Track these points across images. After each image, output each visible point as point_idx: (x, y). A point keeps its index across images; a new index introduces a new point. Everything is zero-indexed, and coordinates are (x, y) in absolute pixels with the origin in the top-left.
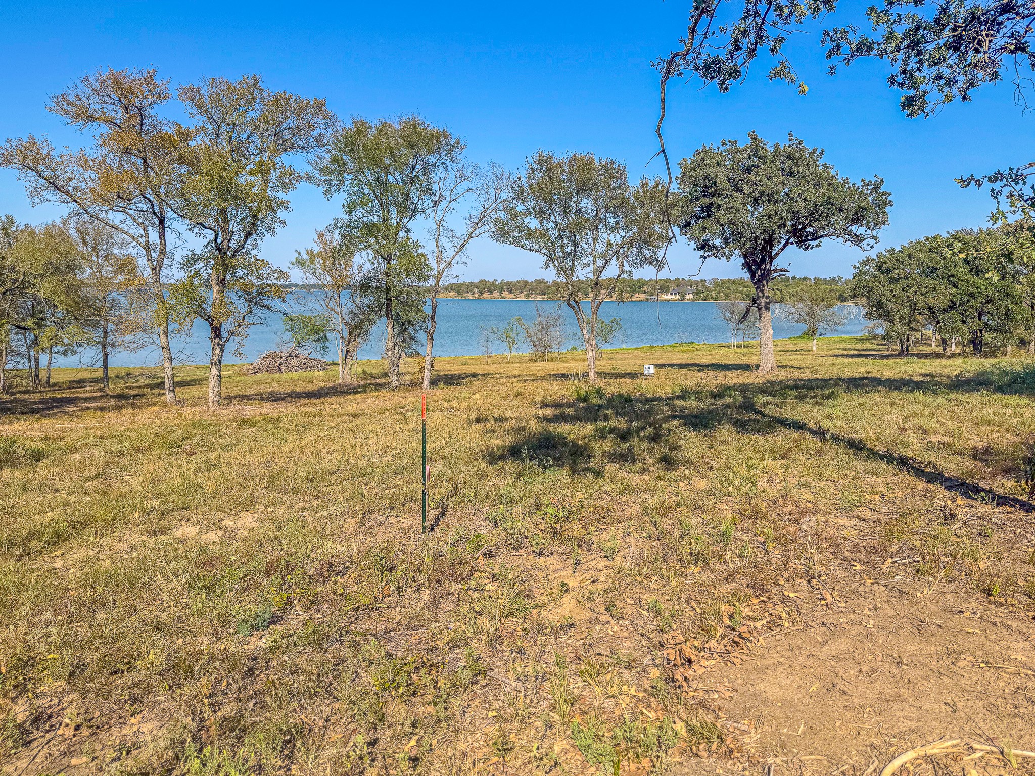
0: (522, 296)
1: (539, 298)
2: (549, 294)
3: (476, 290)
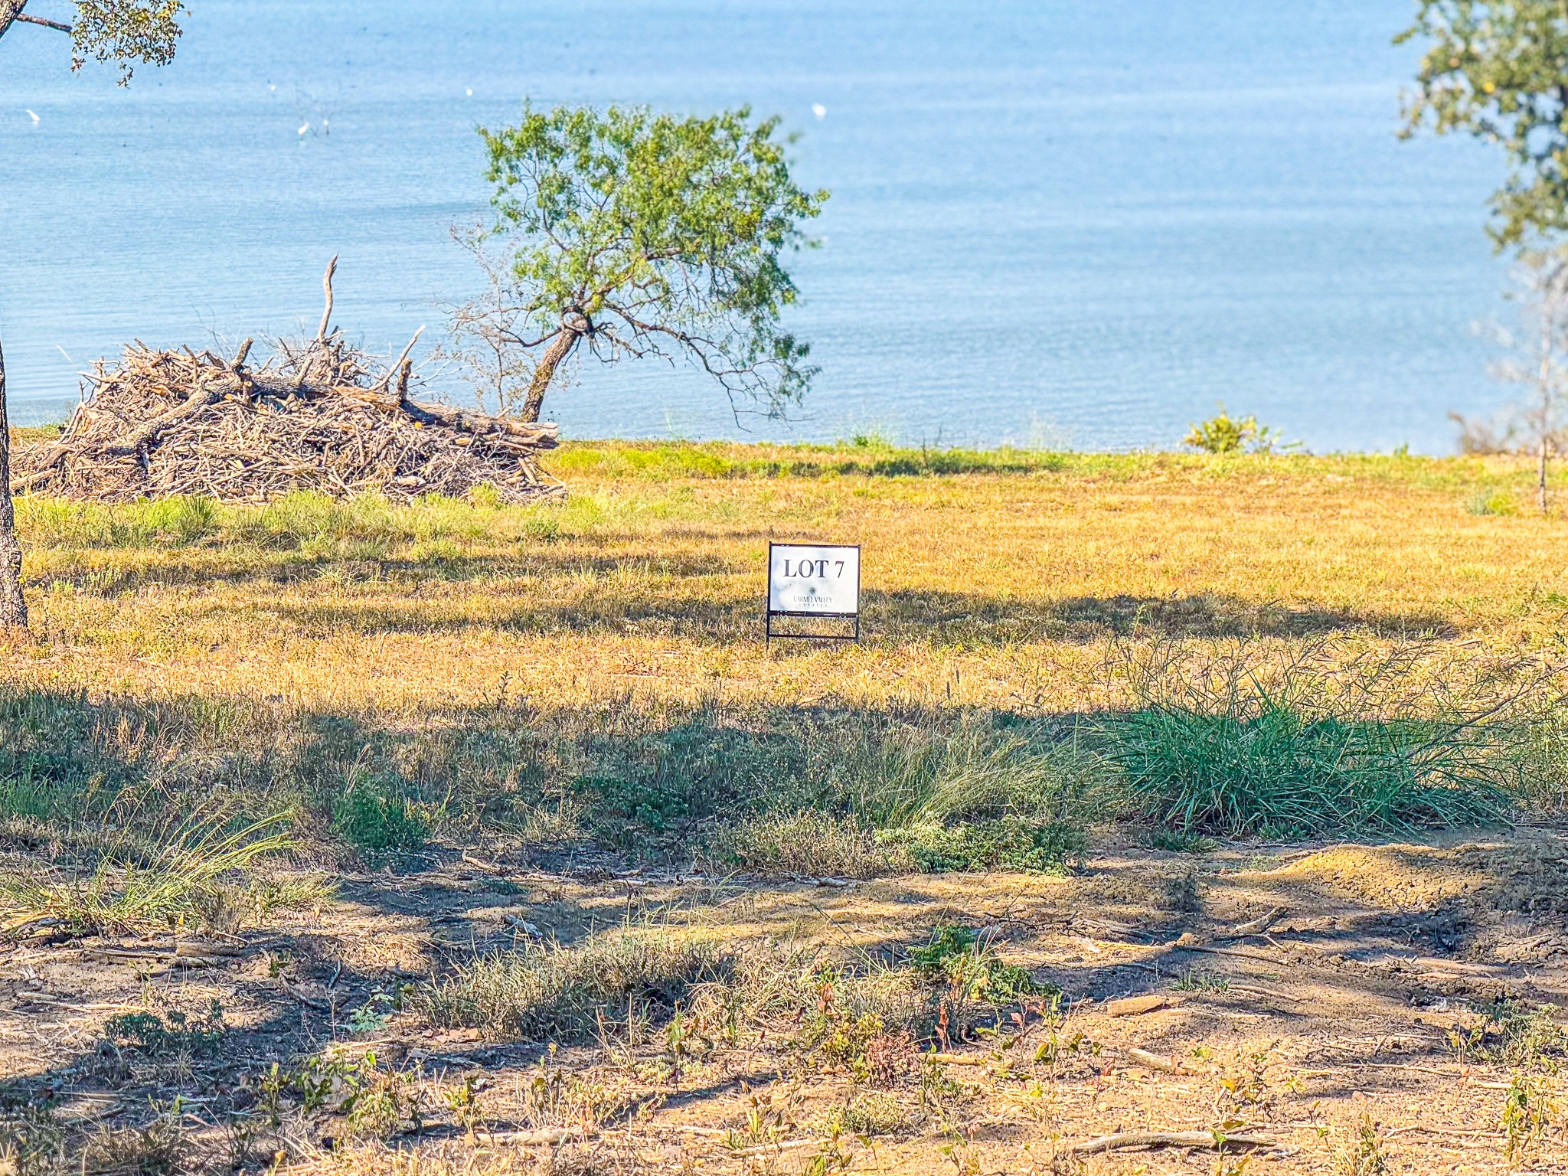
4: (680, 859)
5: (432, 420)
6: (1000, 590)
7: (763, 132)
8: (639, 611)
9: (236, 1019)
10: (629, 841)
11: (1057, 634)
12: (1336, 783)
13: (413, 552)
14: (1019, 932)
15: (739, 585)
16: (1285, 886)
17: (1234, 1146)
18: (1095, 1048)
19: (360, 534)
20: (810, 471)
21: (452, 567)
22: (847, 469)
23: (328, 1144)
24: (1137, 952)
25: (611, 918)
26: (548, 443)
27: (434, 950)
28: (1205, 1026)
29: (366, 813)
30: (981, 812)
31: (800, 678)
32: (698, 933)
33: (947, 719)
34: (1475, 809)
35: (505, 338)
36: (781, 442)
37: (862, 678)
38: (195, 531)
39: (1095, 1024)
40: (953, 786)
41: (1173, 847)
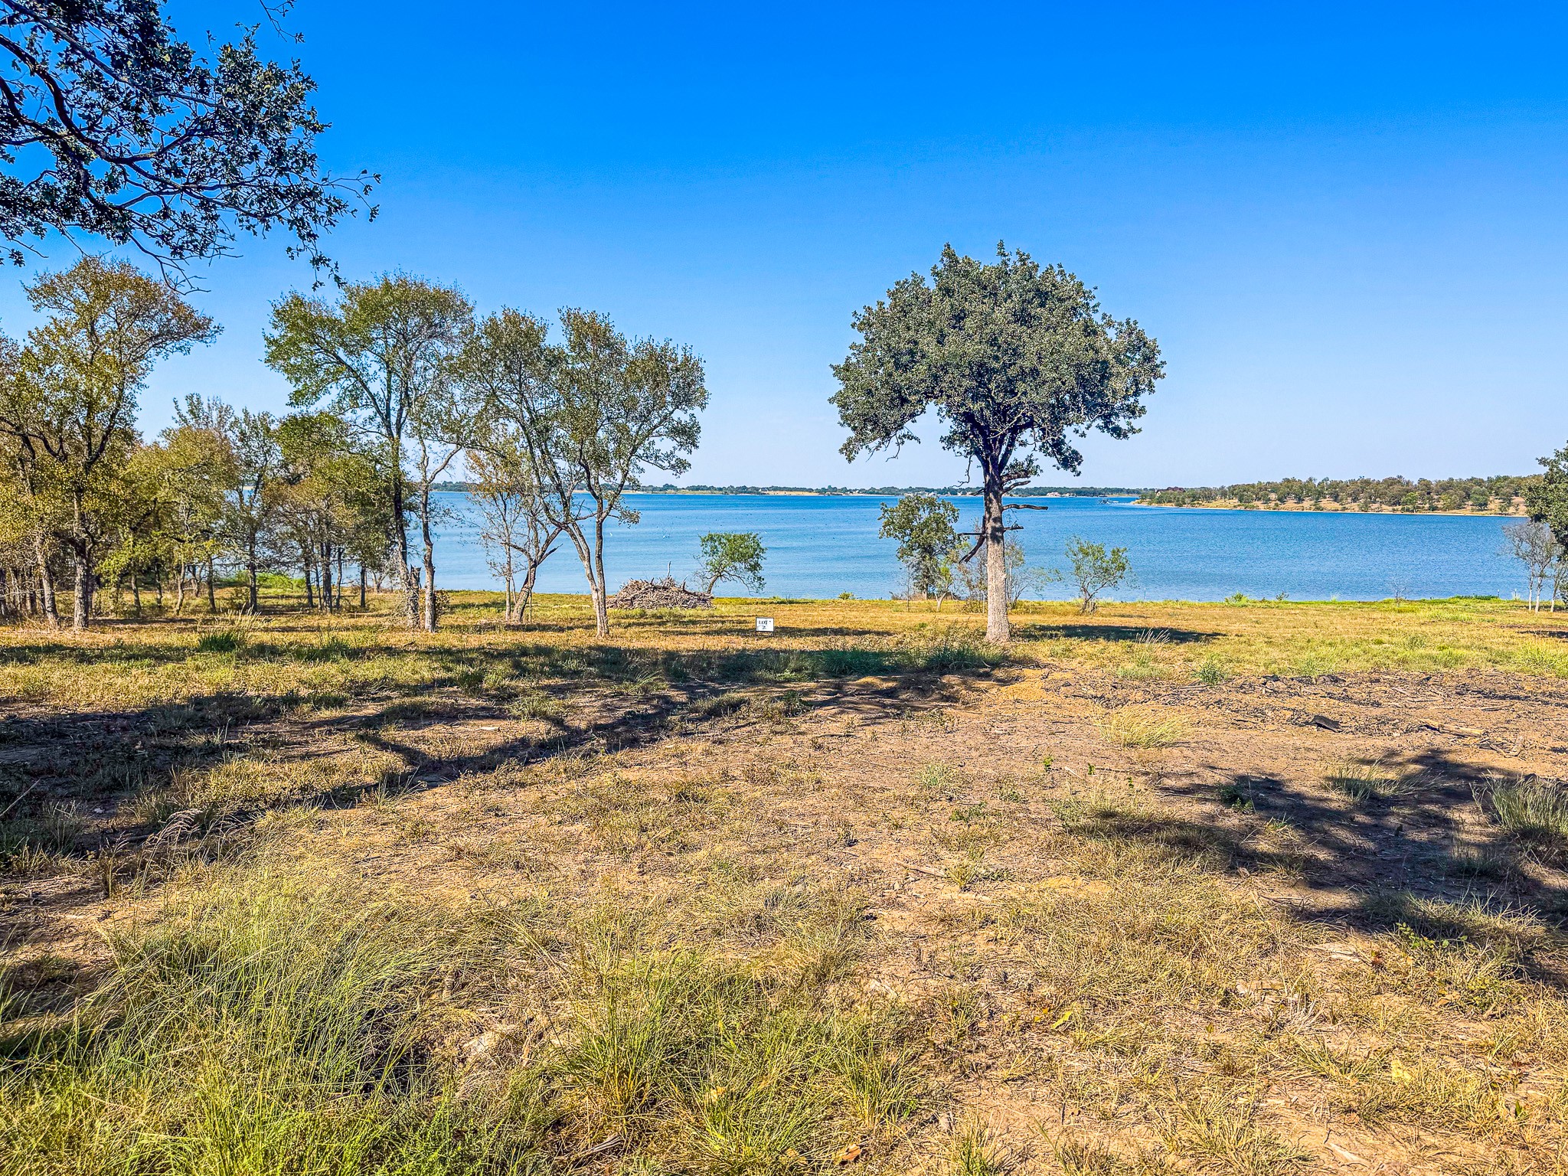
0: (1354, 507)
1: (1387, 509)
2: (1405, 503)
3: (1273, 496)
4: (738, 680)
5: (689, 594)
6: (802, 626)
7: (754, 537)
8: (730, 631)
9: (650, 712)
10: (728, 676)
11: (813, 635)
12: (868, 664)
13: (686, 620)
15: (750, 626)
16: (857, 685)
17: (847, 736)
18: (820, 717)
19: (675, 616)
20: (765, 603)
21: (694, 623)
22: (772, 603)
23: (668, 736)
24: (829, 698)
25: (724, 691)
26: (712, 598)
27: (690, 698)
28: (842, 712)
29: (676, 669)
30: (798, 670)
31: (762, 644)
32: (742, 694)
33: (791, 652)
34: (896, 669)
35: (703, 577)
36: (758, 598)
37: (775, 644)
38: (643, 615)
39: (820, 712)
40: (792, 665)
41: (836, 677)
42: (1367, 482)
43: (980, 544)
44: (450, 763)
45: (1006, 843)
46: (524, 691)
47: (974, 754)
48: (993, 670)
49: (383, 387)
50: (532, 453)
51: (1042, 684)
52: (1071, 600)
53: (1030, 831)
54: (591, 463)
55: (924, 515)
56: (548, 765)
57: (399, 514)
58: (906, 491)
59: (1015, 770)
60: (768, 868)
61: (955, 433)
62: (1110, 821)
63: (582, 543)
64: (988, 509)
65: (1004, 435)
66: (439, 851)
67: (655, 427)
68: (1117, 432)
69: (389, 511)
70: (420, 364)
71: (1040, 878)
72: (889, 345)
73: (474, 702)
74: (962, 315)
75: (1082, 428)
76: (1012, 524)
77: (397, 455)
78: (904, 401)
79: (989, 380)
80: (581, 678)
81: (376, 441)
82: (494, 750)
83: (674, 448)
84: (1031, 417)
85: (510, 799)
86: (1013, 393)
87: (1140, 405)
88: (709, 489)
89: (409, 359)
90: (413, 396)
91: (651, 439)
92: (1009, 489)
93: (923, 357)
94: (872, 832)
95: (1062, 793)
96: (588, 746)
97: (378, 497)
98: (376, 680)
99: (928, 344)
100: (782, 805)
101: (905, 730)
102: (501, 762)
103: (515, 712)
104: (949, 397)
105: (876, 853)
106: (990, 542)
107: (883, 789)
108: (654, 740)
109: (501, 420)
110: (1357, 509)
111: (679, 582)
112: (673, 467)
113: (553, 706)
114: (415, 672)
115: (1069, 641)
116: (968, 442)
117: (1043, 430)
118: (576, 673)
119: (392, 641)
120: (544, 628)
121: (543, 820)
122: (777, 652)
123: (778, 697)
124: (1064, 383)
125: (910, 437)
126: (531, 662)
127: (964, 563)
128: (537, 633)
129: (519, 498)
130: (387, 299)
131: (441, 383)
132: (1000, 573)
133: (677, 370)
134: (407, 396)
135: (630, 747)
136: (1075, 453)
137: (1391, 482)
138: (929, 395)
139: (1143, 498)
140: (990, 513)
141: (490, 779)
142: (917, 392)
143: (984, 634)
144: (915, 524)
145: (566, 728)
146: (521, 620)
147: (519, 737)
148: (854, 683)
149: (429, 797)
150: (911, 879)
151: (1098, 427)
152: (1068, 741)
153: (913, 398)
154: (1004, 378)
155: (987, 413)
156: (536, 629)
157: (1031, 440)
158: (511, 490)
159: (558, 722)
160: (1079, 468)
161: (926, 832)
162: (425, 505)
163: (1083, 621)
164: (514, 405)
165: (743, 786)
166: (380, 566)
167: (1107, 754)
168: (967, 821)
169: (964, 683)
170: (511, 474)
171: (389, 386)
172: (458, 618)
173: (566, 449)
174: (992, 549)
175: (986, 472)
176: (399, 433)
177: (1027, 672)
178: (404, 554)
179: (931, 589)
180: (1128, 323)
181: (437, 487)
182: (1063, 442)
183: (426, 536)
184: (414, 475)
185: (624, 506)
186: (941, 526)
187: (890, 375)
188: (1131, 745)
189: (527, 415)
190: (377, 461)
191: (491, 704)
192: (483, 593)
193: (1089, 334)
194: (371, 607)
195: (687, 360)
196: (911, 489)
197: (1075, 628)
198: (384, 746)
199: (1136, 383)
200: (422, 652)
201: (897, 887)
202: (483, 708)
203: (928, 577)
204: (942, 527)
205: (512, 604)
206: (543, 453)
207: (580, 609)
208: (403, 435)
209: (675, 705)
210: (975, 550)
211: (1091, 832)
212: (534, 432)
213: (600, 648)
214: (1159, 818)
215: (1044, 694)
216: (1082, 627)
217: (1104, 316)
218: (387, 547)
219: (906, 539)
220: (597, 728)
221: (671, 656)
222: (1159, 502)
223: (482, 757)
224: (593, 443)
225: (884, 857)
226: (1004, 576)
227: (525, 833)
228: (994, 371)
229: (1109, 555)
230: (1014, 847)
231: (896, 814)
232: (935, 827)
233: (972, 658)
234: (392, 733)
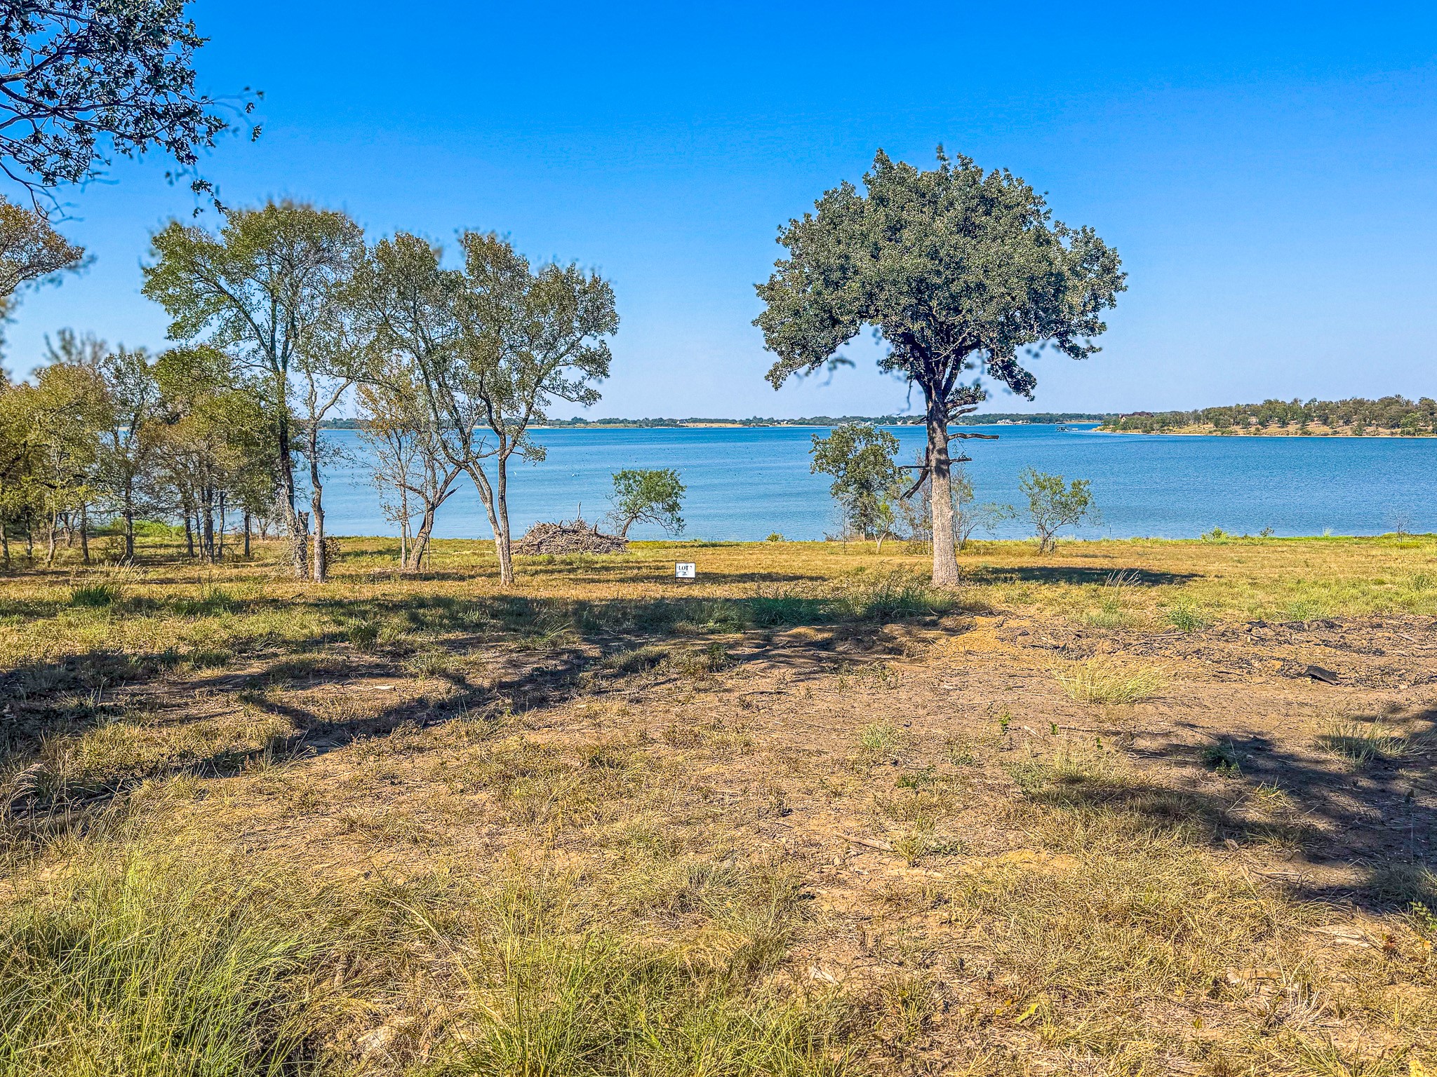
0: (1347, 431)
1: (1385, 433)
2: (1405, 425)
3: (1254, 420)
4: (656, 632)
5: (602, 537)
6: (726, 572)
7: (672, 474)
8: (648, 578)
9: (560, 668)
10: (646, 628)
11: (739, 582)
12: (800, 613)
13: (598, 566)
14: (731, 647)
15: (669, 572)
16: (789, 636)
17: (779, 693)
18: (748, 672)
19: (587, 562)
20: (685, 547)
21: (607, 569)
22: (693, 546)
23: (580, 695)
24: (757, 650)
25: (642, 645)
26: (627, 541)
27: (604, 653)
28: (773, 667)
29: (588, 622)
30: (723, 620)
31: (682, 592)
32: (660, 648)
33: (715, 600)
34: (831, 618)
35: (617, 519)
36: (678, 541)
37: (697, 592)
38: (551, 562)
39: (748, 667)
40: (716, 615)
41: (765, 628)
42: (1361, 403)
43: (923, 478)
44: (341, 726)
45: (959, 812)
46: (422, 646)
47: (921, 712)
48: (940, 618)
49: (268, 318)
50: (428, 386)
51: (996, 633)
52: (1028, 539)
53: (986, 798)
54: (492, 396)
55: (861, 447)
56: (448, 728)
57: (285, 454)
58: (839, 420)
59: (968, 730)
60: (693, 842)
61: (893, 355)
62: (1078, 786)
63: (483, 484)
64: (932, 439)
65: (947, 357)
66: (330, 823)
67: (562, 355)
68: (1075, 351)
69: (275, 451)
70: (307, 292)
71: (998, 852)
72: (817, 261)
73: (368, 659)
74: (898, 226)
75: (1035, 347)
76: (959, 456)
77: (283, 389)
78: (835, 322)
79: (931, 298)
80: (484, 631)
81: (260, 376)
82: (389, 712)
83: (584, 378)
84: (978, 337)
85: (407, 765)
86: (957, 311)
87: (1100, 321)
88: (622, 422)
89: (295, 287)
90: (299, 326)
91: (558, 368)
92: (954, 417)
93: (856, 273)
94: (809, 801)
95: (1022, 756)
96: (492, 706)
97: (262, 437)
98: (261, 635)
99: (860, 257)
100: (707, 770)
101: (843, 686)
102: (397, 725)
103: (412, 670)
104: (885, 316)
105: (813, 824)
106: (934, 476)
107: (819, 753)
108: (564, 700)
109: (395, 351)
110: (1350, 433)
111: (590, 525)
112: (582, 399)
113: (453, 662)
114: (303, 627)
115: (1026, 585)
116: (908, 365)
117: (992, 351)
118: (479, 626)
119: (279, 592)
120: (443, 577)
121: (443, 788)
122: (699, 601)
123: (702, 651)
124: (1013, 299)
125: (843, 361)
126: (429, 615)
127: (905, 499)
128: (435, 582)
129: (414, 435)
130: (272, 222)
131: (330, 312)
132: (946, 510)
133: (585, 292)
134: (293, 326)
135: (538, 707)
136: (1028, 375)
137: (1388, 402)
138: (863, 314)
139: (1106, 424)
140: (933, 443)
141: (384, 743)
142: (850, 312)
143: (930, 578)
144: (850, 456)
145: (468, 687)
146: (418, 568)
147: (416, 696)
148: (784, 635)
149: (319, 764)
150: (853, 853)
151: (1054, 346)
152: (1027, 698)
153: (846, 319)
154: (947, 294)
155: (928, 333)
156: (434, 578)
157: (978, 362)
158: (405, 427)
159: (459, 680)
160: (1032, 393)
161: (869, 800)
162: (313, 444)
163: (1041, 562)
164: (409, 334)
165: (664, 750)
166: (265, 511)
167: (1072, 711)
168: (914, 786)
169: (909, 633)
170: (405, 409)
171: (274, 316)
172: (349, 567)
173: (465, 381)
174: (937, 485)
175: (929, 397)
176: (285, 367)
177: (981, 620)
178: (291, 498)
179: (869, 529)
180: (1084, 231)
181: (326, 424)
182: (1014, 364)
183: (315, 476)
184: (301, 411)
185: (528, 442)
186: (878, 458)
187: (819, 294)
188: (1098, 701)
189: (423, 345)
190: (262, 398)
191: (386, 661)
192: (376, 539)
193: (1041, 244)
194: (256, 555)
195: (596, 281)
196: (845, 419)
197: (1032, 570)
198: (270, 708)
199: (1095, 297)
200: (311, 605)
201: (837, 862)
202: (378, 666)
203: (865, 516)
204: (881, 459)
205: (408, 551)
206: (440, 385)
207: (483, 555)
208: (289, 369)
209: (587, 660)
210: (918, 484)
211: (1055, 800)
212: (430, 363)
213: (503, 599)
214: (1134, 783)
215: (999, 645)
216: (1040, 569)
217: (1057, 224)
218: (273, 490)
219: (841, 473)
220: (502, 686)
221: (582, 605)
222: (1124, 429)
223: (376, 720)
224: (494, 374)
225: (823, 829)
226: (951, 513)
227: (424, 803)
228: (938, 287)
229: (1069, 489)
230: (969, 817)
231: (835, 780)
232: (879, 794)
233: (918, 605)
234: (278, 694)
